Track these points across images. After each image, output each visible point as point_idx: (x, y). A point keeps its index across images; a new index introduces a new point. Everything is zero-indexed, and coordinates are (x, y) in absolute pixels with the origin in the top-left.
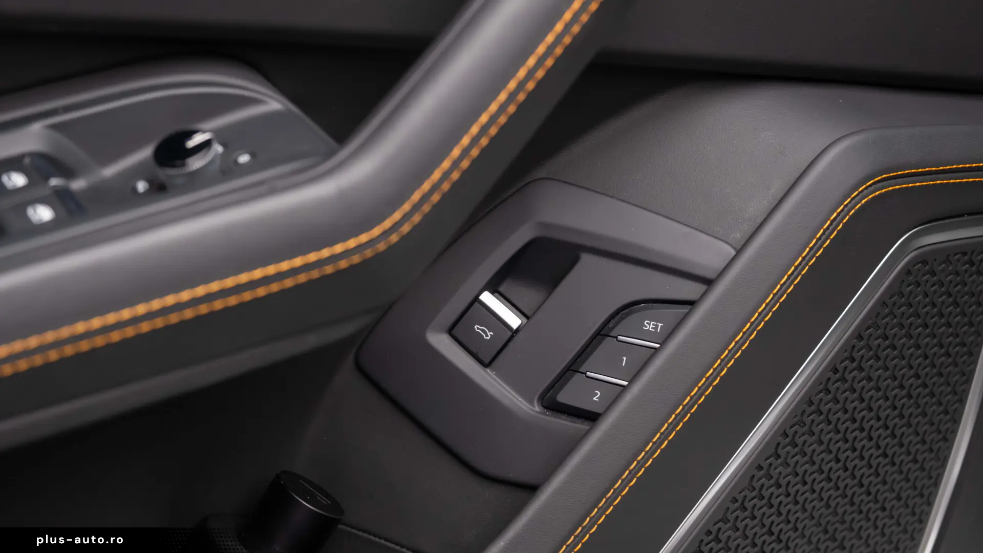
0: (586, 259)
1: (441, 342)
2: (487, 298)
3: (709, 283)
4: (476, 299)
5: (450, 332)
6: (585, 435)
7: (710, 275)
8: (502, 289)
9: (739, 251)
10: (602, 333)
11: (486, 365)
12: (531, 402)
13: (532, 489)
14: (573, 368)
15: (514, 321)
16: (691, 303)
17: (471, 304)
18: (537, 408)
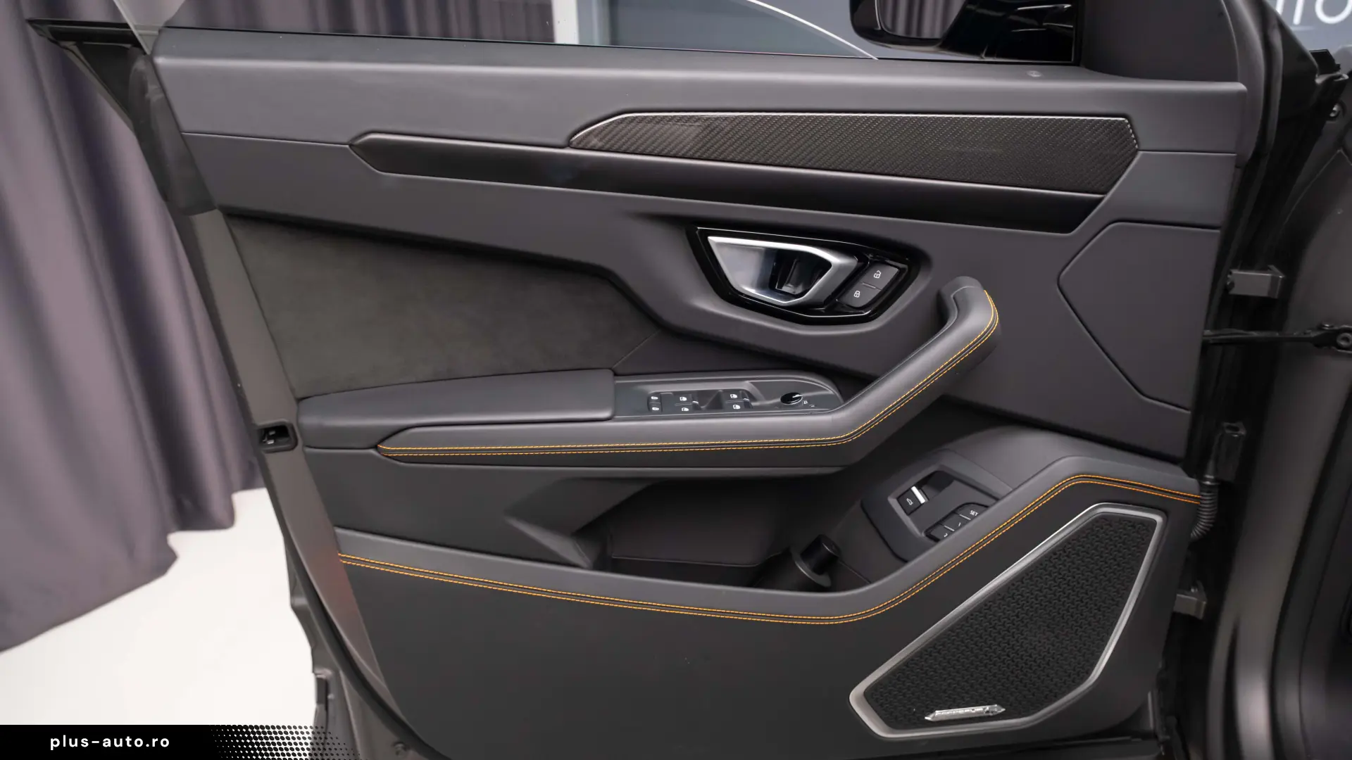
0: (955, 483)
1: (893, 502)
2: (914, 489)
3: (997, 500)
4: (910, 489)
5: (898, 499)
6: (933, 546)
7: (999, 497)
8: (923, 488)
9: (1015, 489)
10: (954, 512)
11: (909, 514)
12: (921, 531)
13: (905, 561)
14: (940, 523)
15: (922, 500)
16: (987, 507)
17: (907, 491)
18: (923, 535)
